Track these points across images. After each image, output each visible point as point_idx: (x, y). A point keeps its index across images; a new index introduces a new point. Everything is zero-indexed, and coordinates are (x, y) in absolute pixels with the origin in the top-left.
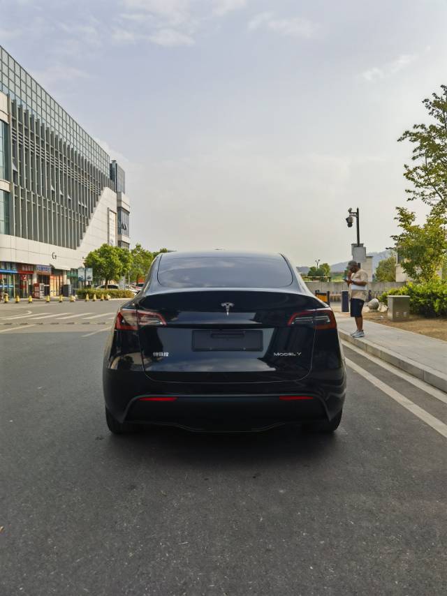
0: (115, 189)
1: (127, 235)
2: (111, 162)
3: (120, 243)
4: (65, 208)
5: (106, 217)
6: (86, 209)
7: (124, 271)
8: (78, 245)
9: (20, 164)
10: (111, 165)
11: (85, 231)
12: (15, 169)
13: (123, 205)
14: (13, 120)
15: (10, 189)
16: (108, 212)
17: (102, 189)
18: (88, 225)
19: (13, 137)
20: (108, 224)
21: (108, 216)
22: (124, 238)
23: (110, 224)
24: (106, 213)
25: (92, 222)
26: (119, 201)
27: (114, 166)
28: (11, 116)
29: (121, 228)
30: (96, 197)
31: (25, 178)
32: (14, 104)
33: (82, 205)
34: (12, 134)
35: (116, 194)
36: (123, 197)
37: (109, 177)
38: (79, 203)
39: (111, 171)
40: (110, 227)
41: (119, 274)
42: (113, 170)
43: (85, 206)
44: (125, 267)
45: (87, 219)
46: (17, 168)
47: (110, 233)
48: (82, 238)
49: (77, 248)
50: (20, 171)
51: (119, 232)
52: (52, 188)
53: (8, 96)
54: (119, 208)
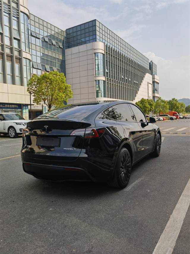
0: (152, 74)
1: (158, 93)
2: (150, 62)
3: (154, 97)
4: (128, 84)
5: (147, 86)
6: (138, 84)
7: (151, 109)
8: (134, 99)
9: (109, 69)
10: (150, 63)
11: (137, 93)
12: (107, 71)
13: (156, 80)
14: (106, 52)
15: (105, 79)
16: (148, 84)
17: (145, 74)
18: (138, 90)
19: (106, 59)
20: (148, 89)
21: (148, 86)
22: (156, 95)
23: (149, 89)
24: (147, 84)
25: (140, 89)
26: (153, 78)
27: (151, 63)
28: (105, 51)
29: (154, 90)
30: (142, 78)
31: (111, 74)
32: (106, 46)
33: (136, 82)
34: (106, 58)
35: (152, 76)
36: (156, 77)
37: (149, 69)
38: (134, 81)
39: (150, 66)
40: (149, 90)
41: (148, 111)
42: (151, 65)
43: (137, 83)
44: (151, 107)
45: (138, 88)
46: (108, 71)
47: (149, 93)
48: (136, 96)
49: (134, 100)
50: (109, 72)
51: (154, 92)
52: (122, 77)
53: (104, 43)
54: (154, 82)
